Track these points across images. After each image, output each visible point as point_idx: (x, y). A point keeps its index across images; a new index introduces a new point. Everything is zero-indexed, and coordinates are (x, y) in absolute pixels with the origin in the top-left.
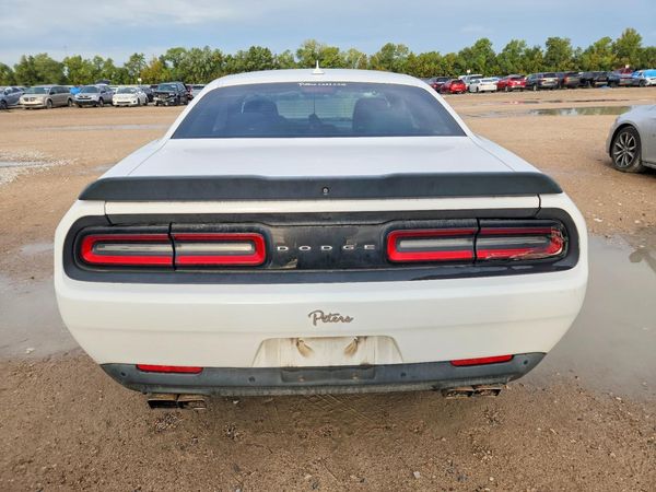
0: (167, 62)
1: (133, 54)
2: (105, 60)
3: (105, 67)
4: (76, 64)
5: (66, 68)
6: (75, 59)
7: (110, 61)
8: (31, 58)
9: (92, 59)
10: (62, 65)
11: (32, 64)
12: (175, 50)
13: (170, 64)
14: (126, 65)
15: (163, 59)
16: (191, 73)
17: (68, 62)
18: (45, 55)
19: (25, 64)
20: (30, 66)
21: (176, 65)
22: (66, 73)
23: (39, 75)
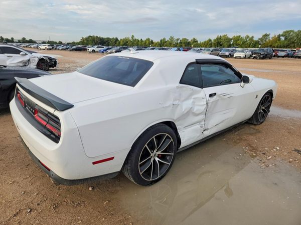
0: (281, 37)
1: (264, 34)
2: (250, 37)
3: (249, 40)
4: (237, 39)
5: (233, 41)
6: (237, 37)
7: (253, 37)
8: (221, 36)
9: (244, 36)
10: (231, 39)
11: (220, 38)
12: (287, 32)
13: (283, 38)
14: (259, 39)
15: (279, 36)
16: (293, 43)
17: (234, 38)
18: (226, 35)
19: (217, 39)
20: (219, 40)
21: (286, 39)
22: (232, 43)
23: (221, 43)
